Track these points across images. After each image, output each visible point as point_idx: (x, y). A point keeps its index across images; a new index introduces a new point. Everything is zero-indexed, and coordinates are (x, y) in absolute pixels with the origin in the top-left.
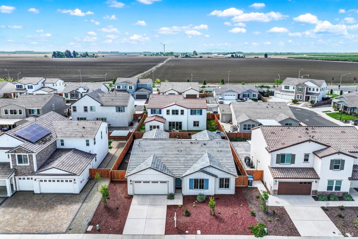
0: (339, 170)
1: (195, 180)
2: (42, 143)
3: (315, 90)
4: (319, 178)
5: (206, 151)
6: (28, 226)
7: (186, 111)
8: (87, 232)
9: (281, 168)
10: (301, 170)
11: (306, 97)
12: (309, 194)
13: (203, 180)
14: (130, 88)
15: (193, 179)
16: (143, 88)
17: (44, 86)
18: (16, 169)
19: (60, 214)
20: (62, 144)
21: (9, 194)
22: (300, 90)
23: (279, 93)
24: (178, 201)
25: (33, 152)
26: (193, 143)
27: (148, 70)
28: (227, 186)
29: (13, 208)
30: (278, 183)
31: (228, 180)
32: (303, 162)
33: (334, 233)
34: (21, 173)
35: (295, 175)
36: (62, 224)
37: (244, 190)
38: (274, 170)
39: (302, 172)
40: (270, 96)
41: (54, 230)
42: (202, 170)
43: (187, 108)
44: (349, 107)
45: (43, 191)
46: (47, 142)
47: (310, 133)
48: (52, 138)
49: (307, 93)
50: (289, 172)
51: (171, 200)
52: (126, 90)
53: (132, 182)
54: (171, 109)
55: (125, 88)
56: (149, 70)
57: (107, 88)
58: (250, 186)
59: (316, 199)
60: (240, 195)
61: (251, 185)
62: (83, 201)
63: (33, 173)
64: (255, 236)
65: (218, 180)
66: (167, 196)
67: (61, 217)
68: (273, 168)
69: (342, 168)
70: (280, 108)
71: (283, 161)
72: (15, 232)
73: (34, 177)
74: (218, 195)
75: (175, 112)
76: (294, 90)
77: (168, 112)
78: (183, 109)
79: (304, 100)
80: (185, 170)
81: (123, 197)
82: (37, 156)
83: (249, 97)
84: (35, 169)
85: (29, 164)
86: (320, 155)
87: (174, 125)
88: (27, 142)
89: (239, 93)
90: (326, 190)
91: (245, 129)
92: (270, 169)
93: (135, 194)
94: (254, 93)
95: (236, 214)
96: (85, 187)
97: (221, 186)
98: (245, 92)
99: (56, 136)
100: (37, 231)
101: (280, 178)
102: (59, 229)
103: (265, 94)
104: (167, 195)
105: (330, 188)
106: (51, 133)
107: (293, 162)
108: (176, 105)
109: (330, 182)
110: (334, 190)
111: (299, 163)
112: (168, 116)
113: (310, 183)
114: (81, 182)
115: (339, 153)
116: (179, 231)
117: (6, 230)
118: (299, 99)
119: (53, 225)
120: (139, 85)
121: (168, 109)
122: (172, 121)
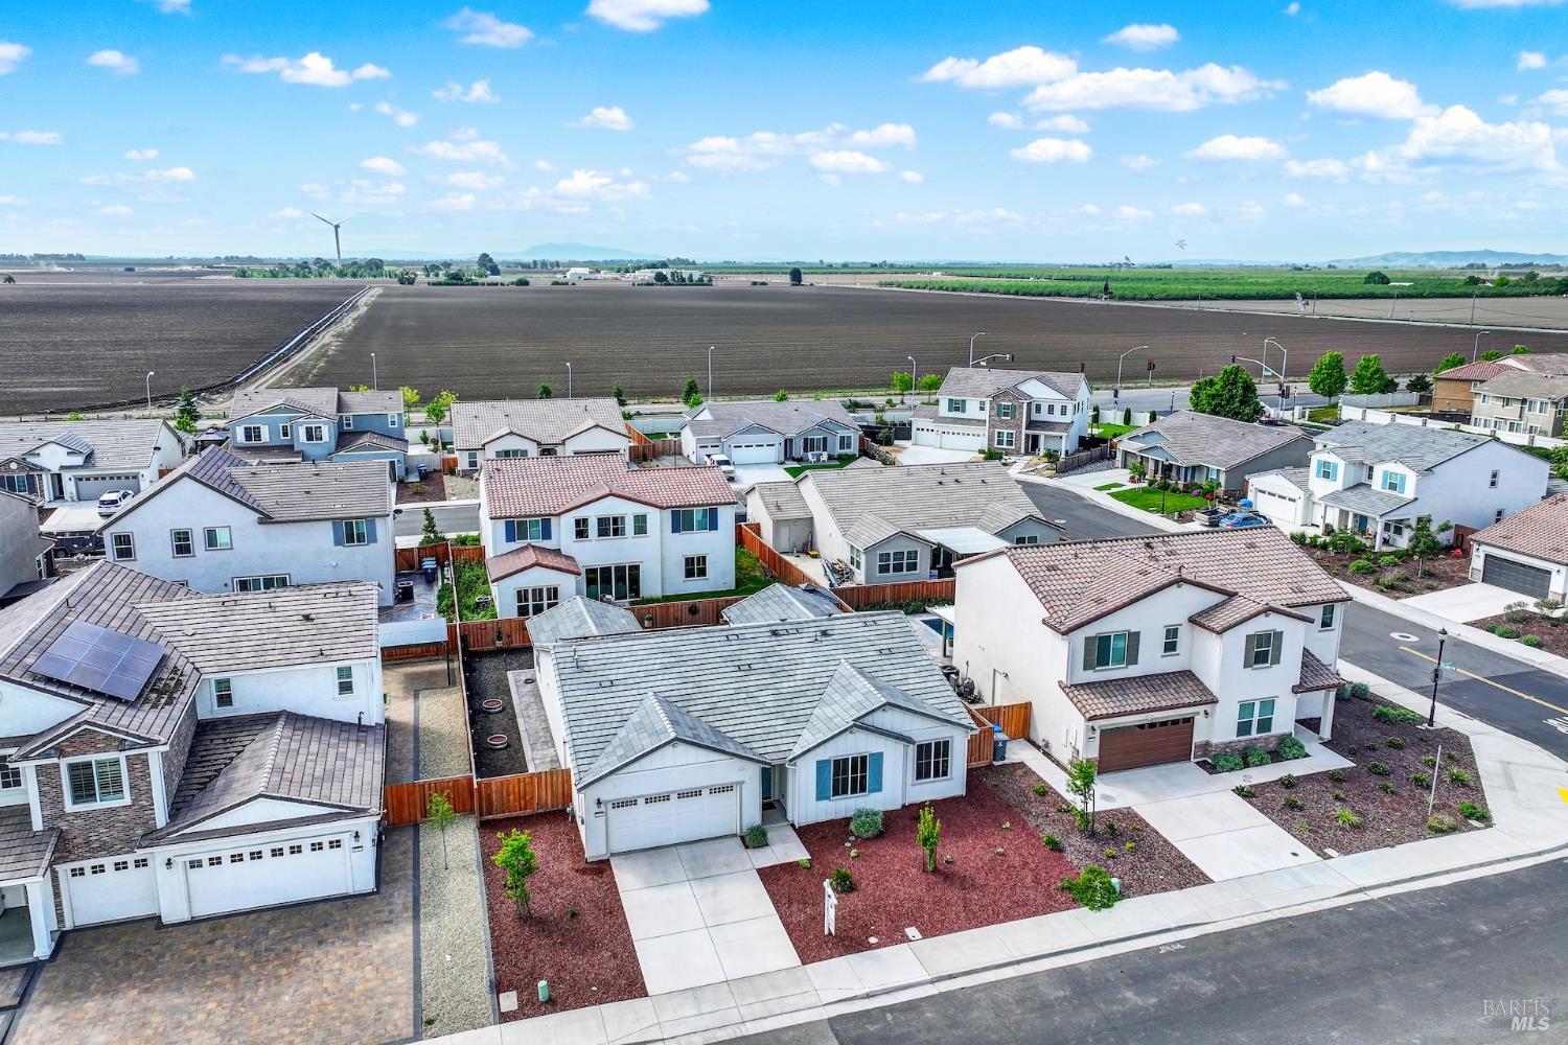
0: (1268, 665)
1: (837, 762)
2: (163, 701)
3: (1057, 409)
4: (1214, 702)
5: (838, 657)
7: (653, 516)
8: (505, 1018)
9: (1099, 683)
10: (1158, 682)
11: (1027, 436)
12: (1189, 757)
13: (864, 759)
15: (829, 762)
16: (367, 432)
18: (62, 831)
20: (225, 700)
21: (42, 948)
22: (1006, 414)
23: (931, 426)
24: (788, 850)
25: (153, 742)
27: (300, 346)
28: (942, 771)
29: (97, 997)
30: (1097, 734)
31: (943, 748)
32: (1163, 656)
33: (1295, 854)
34: (88, 842)
35: (1146, 700)
36: (379, 1013)
37: (984, 776)
38: (1082, 692)
39: (1163, 686)
40: (896, 442)
42: (860, 725)
43: (661, 508)
46: (175, 695)
47: (1163, 558)
48: (184, 678)
49: (1031, 424)
50: (1127, 691)
51: (760, 850)
52: (292, 447)
53: (603, 808)
55: (285, 434)
56: (308, 347)
57: (180, 440)
58: (1001, 763)
59: (1211, 768)
60: (983, 794)
61: (1003, 758)
62: (410, 913)
63: (153, 837)
64: (1092, 909)
65: (912, 750)
66: (739, 841)
67: (358, 988)
68: (1075, 686)
69: (1276, 660)
70: (984, 482)
71: (1103, 660)
74: (911, 805)
75: (610, 527)
76: (985, 415)
77: (581, 531)
78: (640, 509)
79: (1023, 451)
80: (796, 733)
81: (572, 874)
82: (165, 756)
83: (825, 448)
84: (161, 818)
85: (127, 800)
86: (1217, 623)
88: (99, 701)
89: (789, 436)
90: (1233, 737)
91: (884, 569)
92: (1067, 690)
93: (615, 855)
94: (845, 434)
95: (1002, 855)
96: (384, 863)
98: (811, 430)
99: (191, 665)
101: (1108, 716)
104: (735, 835)
105: (1243, 728)
106: (167, 657)
107: (1132, 657)
108: (614, 495)
109: (1246, 708)
110: (1254, 734)
111: (1152, 659)
113: (1189, 721)
114: (373, 841)
115: (1269, 610)
116: (847, 943)
118: (1005, 446)
119: (344, 1023)
120: (349, 418)
121: (581, 513)
122: (598, 562)
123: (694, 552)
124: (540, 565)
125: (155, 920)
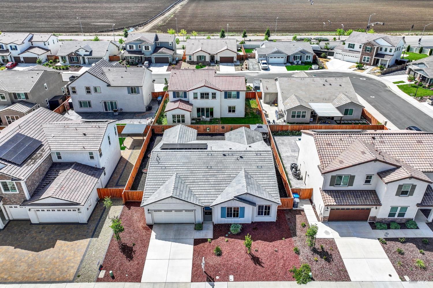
0: (407, 196)
1: (228, 208)
2: (32, 162)
3: (388, 50)
4: (380, 205)
5: (242, 167)
6: (28, 271)
8: (99, 280)
9: (335, 191)
10: (360, 194)
11: (375, 59)
12: (366, 220)
13: (238, 208)
14: (146, 49)
15: (225, 208)
16: (163, 47)
17: (32, 45)
18: (3, 197)
20: (59, 157)
22: (368, 51)
23: (341, 52)
24: (207, 233)
26: (226, 155)
27: (169, 10)
28: (267, 214)
30: (329, 210)
31: (268, 207)
32: (364, 184)
33: (390, 275)
34: (11, 201)
35: (352, 200)
36: (68, 269)
37: (287, 213)
38: (327, 194)
40: (328, 57)
41: (59, 277)
42: (237, 199)
43: (221, 91)
44: (428, 79)
45: (42, 221)
46: (37, 160)
47: (377, 144)
48: (44, 153)
49: (377, 55)
50: (345, 196)
51: (198, 231)
52: (141, 51)
53: (150, 212)
54: (199, 91)
55: (140, 48)
57: (117, 46)
58: (296, 209)
59: (374, 226)
60: (283, 221)
61: (297, 207)
62: (92, 234)
64: (298, 283)
65: (256, 209)
66: (194, 226)
67: (67, 258)
68: (325, 191)
69: (412, 194)
70: (340, 85)
71: (338, 183)
72: (12, 280)
73: (27, 208)
74: (255, 222)
75: (204, 96)
76: (361, 50)
77: (195, 95)
78: (214, 91)
79: (372, 64)
80: (215, 196)
81: (141, 228)
82: (26, 182)
83: (301, 60)
84: (27, 196)
86: (386, 179)
87: (203, 112)
88: (10, 164)
89: (289, 55)
90: (386, 217)
91: (293, 116)
92: (322, 192)
93: (155, 224)
94: (308, 55)
95: (276, 251)
96: (94, 213)
97: (260, 213)
98: (297, 53)
99: (49, 148)
100: (39, 279)
101: (333, 205)
102: (65, 276)
104: (194, 223)
105: (392, 215)
107: (351, 183)
108: (206, 86)
109: (394, 209)
110: (396, 217)
112: (196, 100)
113: (369, 210)
114: (88, 209)
115: (411, 177)
117: (2, 278)
118: (366, 62)
119: (58, 270)
120: (158, 43)
121: (195, 91)
122: (201, 106)
123: (232, 105)
124: (179, 108)
125: (29, 221)
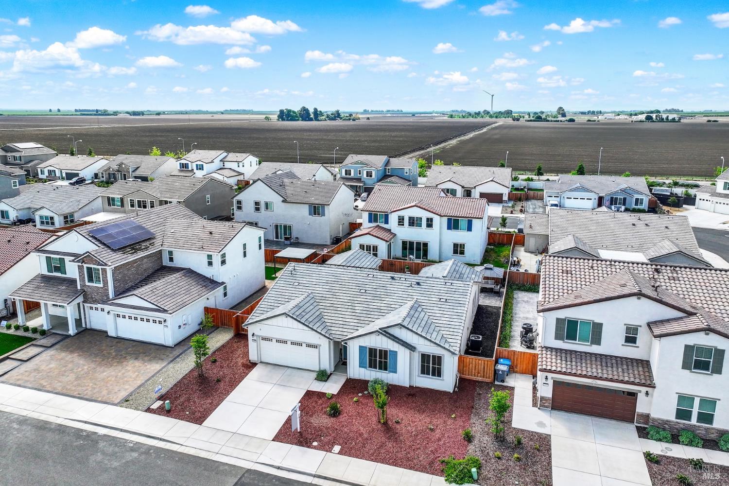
0: (709, 373)
1: (370, 350)
2: (130, 252)
4: (653, 386)
5: (413, 297)
6: (72, 383)
7: (436, 219)
8: (149, 410)
9: (567, 350)
10: (614, 361)
12: (631, 421)
13: (386, 352)
14: (367, 176)
15: (366, 347)
16: (393, 176)
17: (224, 166)
18: (85, 291)
19: (126, 374)
20: (171, 260)
21: (72, 331)
23: (709, 198)
24: (332, 387)
25: (106, 265)
26: (396, 278)
28: (437, 373)
29: (68, 352)
30: (551, 382)
31: (438, 360)
32: (623, 345)
34: (92, 298)
35: (595, 369)
36: (119, 391)
37: (481, 387)
38: (549, 353)
39: (615, 365)
41: (104, 396)
42: (384, 332)
43: (440, 216)
45: (122, 334)
46: (138, 252)
48: (152, 247)
50: (584, 361)
51: (319, 382)
52: (361, 179)
53: (255, 338)
54: (407, 214)
55: (360, 174)
57: (332, 174)
59: (643, 433)
61: (503, 381)
62: (172, 359)
64: (446, 480)
65: (417, 357)
66: (314, 375)
67: (126, 379)
68: (547, 348)
69: (718, 370)
70: (667, 227)
71: (571, 336)
72: (50, 389)
73: (107, 308)
74: (417, 388)
75: (414, 222)
77: (401, 221)
78: (430, 215)
80: (356, 328)
82: (113, 271)
83: (624, 204)
84: (111, 295)
85: (101, 285)
87: (411, 248)
88: (103, 247)
89: (601, 195)
90: (671, 417)
93: (261, 362)
94: (640, 197)
95: (431, 430)
97: (424, 371)
98: (616, 192)
99: (161, 243)
100: (79, 394)
102: (111, 397)
103: (670, 200)
104: (316, 371)
105: (683, 414)
106: (154, 238)
107: (596, 340)
108: (417, 206)
109: (685, 399)
110: (694, 421)
111: (613, 345)
112: (401, 228)
113: (633, 395)
114: (180, 327)
115: (708, 330)
117: (40, 384)
119: (107, 389)
120: (389, 169)
121: (401, 213)
122: (408, 238)
123: (459, 241)
124: (370, 234)
125: (106, 332)
